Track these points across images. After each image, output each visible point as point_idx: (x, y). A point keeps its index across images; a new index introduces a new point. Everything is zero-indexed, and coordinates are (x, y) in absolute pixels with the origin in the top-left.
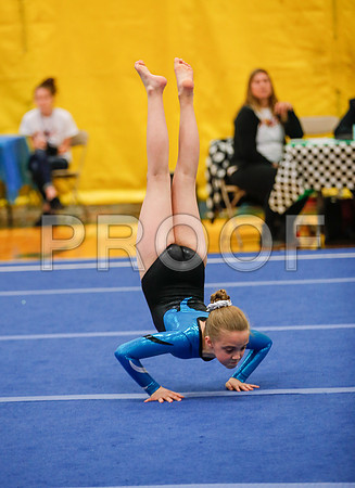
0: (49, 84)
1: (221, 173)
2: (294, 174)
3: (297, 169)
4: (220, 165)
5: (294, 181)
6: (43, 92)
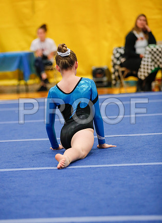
0: (44, 27)
2: (150, 60)
3: (151, 58)
4: (118, 59)
5: (149, 64)
6: (41, 31)
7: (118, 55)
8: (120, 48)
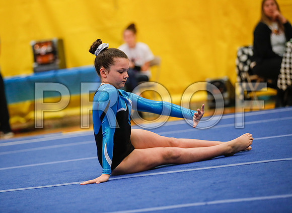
0: (132, 27)
1: (246, 68)
4: (245, 63)
6: (129, 33)
7: (244, 58)
8: (247, 47)
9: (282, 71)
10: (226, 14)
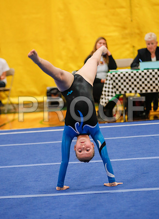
2: (111, 86)
5: (111, 90)
9: (103, 93)
10: (63, 40)
